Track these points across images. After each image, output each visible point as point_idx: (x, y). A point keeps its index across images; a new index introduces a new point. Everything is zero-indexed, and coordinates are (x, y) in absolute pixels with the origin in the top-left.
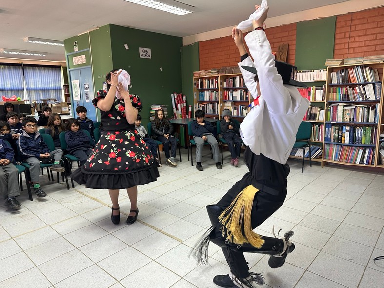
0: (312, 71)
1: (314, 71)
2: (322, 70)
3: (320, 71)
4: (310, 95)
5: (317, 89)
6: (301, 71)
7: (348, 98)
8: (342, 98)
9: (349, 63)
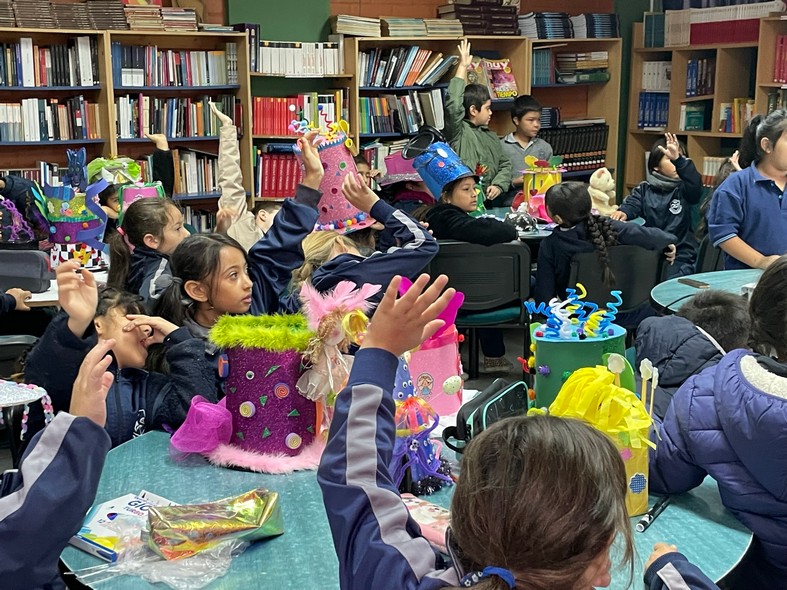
0: (298, 44)
1: (300, 47)
2: (321, 45)
3: (317, 46)
5: (321, 100)
6: (267, 43)
7: (397, 125)
8: (376, 124)
9: (402, 31)
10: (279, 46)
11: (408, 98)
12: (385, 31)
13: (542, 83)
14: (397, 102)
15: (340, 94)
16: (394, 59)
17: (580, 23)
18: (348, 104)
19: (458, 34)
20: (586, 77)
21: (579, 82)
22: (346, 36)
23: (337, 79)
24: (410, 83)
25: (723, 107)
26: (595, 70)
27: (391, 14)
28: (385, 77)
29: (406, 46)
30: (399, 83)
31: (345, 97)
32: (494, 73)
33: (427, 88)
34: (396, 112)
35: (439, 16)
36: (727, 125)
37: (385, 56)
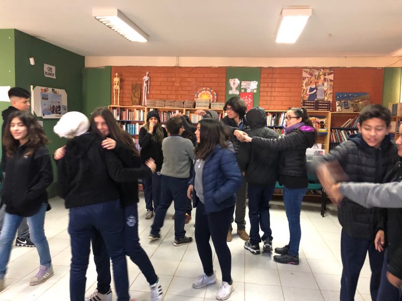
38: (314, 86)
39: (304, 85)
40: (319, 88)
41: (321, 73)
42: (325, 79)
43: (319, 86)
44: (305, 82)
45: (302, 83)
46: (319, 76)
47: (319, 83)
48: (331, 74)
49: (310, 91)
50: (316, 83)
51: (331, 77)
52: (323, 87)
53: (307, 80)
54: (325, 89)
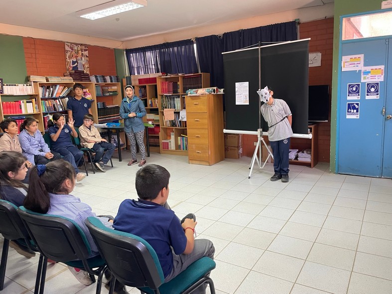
1: (18, 85)
2: (25, 85)
4: (21, 109)
5: (27, 102)
6: (5, 84)
7: (55, 109)
8: (48, 109)
9: (53, 80)
10: (10, 85)
11: (57, 100)
12: (47, 80)
13: (99, 95)
14: (54, 102)
15: (34, 100)
16: (52, 89)
17: (108, 78)
18: (37, 102)
19: (72, 81)
20: (112, 93)
21: (110, 95)
22: (34, 82)
23: (32, 95)
24: (58, 96)
25: (150, 100)
26: (114, 92)
27: (48, 75)
28: (49, 94)
29: (55, 85)
30: (54, 96)
31: (36, 101)
32: (84, 92)
33: (63, 97)
34: (54, 105)
35: (65, 76)
36: (151, 105)
37: (48, 88)
38: (75, 60)
39: (68, 57)
40: (79, 62)
41: (79, 49)
42: (82, 54)
43: (79, 60)
44: (68, 55)
45: (65, 56)
46: (78, 51)
47: (79, 58)
48: (86, 50)
49: (73, 64)
50: (76, 57)
51: (86, 53)
52: (81, 62)
53: (69, 53)
54: (84, 63)
